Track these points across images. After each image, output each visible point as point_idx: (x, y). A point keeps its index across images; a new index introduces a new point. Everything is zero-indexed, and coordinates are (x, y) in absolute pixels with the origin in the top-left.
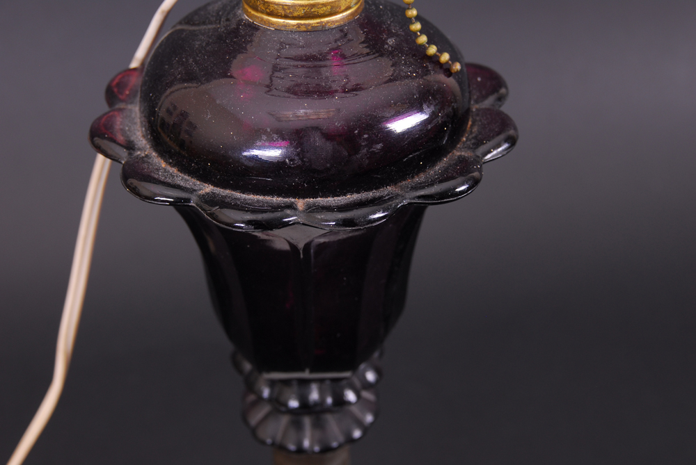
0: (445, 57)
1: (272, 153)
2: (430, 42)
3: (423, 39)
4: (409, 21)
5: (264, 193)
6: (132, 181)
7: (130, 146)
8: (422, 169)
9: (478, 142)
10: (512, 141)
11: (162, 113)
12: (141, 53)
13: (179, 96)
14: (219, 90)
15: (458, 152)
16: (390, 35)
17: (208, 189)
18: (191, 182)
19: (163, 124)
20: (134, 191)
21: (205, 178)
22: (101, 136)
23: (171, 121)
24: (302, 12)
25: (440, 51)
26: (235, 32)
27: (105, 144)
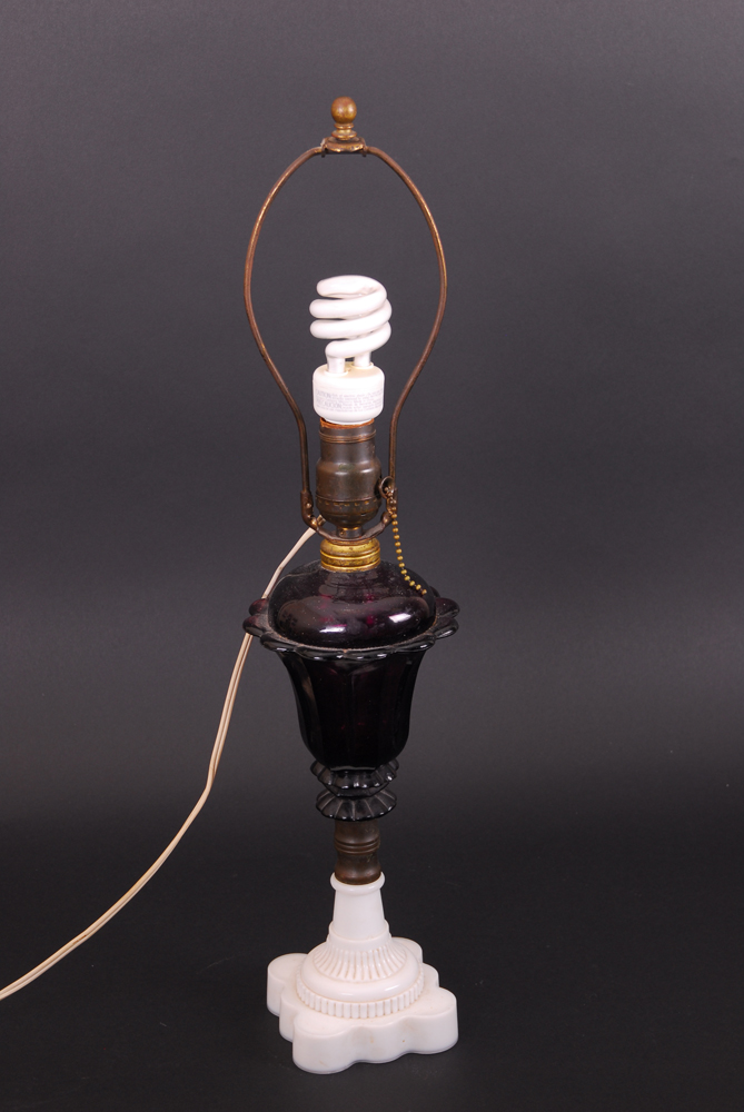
0: (419, 587)
1: (339, 629)
2: (411, 580)
3: (408, 578)
4: (401, 569)
5: (328, 647)
6: (267, 643)
7: (264, 630)
8: (405, 639)
9: (437, 630)
10: (454, 630)
11: (281, 618)
12: (267, 592)
13: (289, 607)
14: (310, 602)
15: (427, 633)
16: (392, 576)
17: (302, 645)
18: (293, 643)
19: (281, 622)
20: (267, 646)
21: (300, 642)
22: (248, 626)
23: (284, 620)
24: (348, 564)
25: (416, 584)
26: (317, 574)
27: (251, 629)
